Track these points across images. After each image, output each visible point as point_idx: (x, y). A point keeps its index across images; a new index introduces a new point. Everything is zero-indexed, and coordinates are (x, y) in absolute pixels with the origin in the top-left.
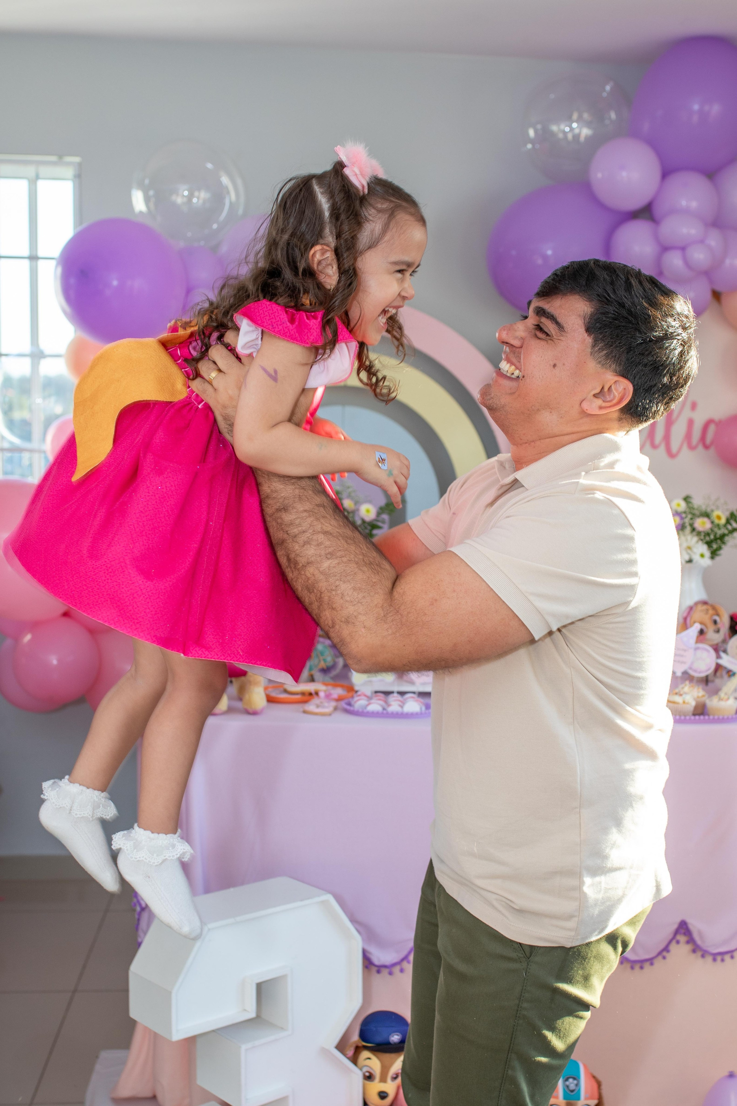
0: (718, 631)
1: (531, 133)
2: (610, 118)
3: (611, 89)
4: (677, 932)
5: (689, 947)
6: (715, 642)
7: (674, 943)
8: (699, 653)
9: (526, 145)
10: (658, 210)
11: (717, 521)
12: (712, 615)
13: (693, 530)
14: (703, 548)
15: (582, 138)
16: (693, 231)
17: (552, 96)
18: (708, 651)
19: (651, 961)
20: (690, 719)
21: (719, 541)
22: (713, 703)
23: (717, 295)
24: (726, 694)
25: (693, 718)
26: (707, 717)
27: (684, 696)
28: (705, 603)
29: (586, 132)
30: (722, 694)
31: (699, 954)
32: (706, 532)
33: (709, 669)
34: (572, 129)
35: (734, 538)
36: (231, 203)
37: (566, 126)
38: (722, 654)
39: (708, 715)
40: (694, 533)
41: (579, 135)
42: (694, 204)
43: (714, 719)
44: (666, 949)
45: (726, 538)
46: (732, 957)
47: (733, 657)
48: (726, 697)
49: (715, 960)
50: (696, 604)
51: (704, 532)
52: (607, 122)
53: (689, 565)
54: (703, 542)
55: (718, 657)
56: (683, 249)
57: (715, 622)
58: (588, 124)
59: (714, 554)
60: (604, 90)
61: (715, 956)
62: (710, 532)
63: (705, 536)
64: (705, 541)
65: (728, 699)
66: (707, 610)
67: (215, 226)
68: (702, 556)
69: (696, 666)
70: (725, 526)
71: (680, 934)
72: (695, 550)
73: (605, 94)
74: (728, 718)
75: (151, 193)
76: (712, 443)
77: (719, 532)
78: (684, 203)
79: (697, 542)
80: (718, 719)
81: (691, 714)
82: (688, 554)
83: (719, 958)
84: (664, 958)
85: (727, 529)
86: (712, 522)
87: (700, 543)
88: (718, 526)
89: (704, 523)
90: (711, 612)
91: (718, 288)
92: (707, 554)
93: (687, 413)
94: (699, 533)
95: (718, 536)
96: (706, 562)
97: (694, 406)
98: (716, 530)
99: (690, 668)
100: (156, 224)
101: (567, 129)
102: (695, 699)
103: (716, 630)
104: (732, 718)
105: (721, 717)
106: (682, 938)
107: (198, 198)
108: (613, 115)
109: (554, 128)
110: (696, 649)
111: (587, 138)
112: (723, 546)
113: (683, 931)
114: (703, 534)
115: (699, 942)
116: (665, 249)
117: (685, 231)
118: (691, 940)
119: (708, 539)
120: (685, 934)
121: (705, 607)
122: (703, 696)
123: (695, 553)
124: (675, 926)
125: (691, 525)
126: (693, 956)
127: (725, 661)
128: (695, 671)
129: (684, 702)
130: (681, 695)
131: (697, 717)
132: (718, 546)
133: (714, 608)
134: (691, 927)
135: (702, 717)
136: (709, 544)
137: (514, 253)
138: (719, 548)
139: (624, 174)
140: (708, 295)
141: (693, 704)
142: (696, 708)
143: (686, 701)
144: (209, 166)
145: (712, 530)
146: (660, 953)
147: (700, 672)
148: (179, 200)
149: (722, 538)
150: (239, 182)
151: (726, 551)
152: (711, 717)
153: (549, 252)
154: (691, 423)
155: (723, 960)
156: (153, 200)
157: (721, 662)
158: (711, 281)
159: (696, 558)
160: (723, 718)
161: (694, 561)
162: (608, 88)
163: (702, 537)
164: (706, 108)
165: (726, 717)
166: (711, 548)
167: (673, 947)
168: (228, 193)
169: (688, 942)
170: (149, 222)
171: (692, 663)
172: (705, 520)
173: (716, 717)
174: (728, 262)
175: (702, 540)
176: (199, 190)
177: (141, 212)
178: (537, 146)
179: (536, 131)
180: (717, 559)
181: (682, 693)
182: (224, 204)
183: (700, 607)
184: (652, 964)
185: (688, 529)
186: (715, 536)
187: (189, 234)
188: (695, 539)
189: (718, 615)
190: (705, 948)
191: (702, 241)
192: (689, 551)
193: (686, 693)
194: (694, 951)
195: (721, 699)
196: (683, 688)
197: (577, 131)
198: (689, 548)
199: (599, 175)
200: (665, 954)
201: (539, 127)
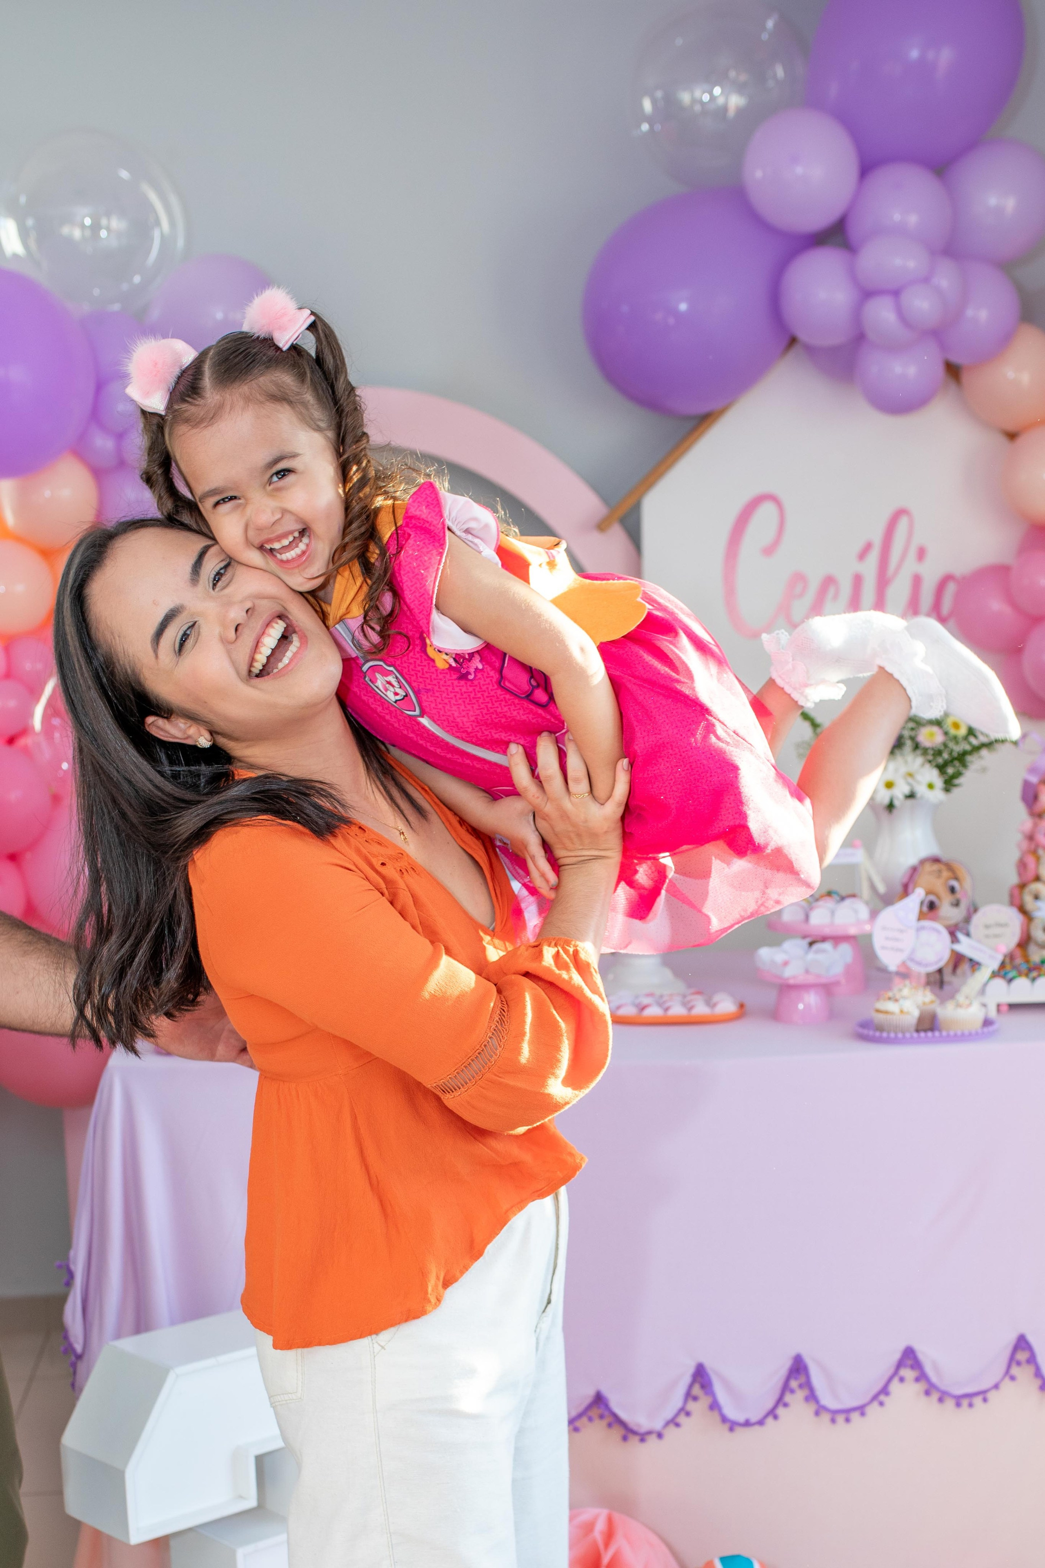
0: (957, 904)
1: (647, 105)
2: (775, 76)
3: (775, 26)
4: (900, 1365)
5: (921, 1387)
6: (952, 922)
7: (896, 1381)
8: (924, 935)
9: (639, 126)
10: (855, 230)
11: (953, 732)
12: (949, 878)
13: (916, 746)
14: (932, 775)
15: (731, 113)
16: (911, 264)
17: (679, 41)
18: (938, 931)
19: (861, 1410)
20: (912, 1037)
21: (957, 763)
22: (947, 1012)
23: (953, 371)
24: (967, 997)
25: (915, 1035)
26: (937, 1034)
27: (901, 1002)
28: (936, 860)
29: (735, 101)
30: (961, 998)
31: (935, 1396)
32: (936, 749)
33: (940, 960)
34: (713, 98)
35: (981, 757)
36: (162, 235)
37: (704, 92)
38: (960, 936)
39: (940, 1030)
40: (919, 752)
41: (725, 109)
42: (913, 219)
43: (948, 1036)
44: (885, 1391)
45: (969, 758)
46: (985, 1400)
47: (979, 941)
48: (967, 1002)
49: (958, 1405)
50: (923, 862)
51: (933, 749)
52: (771, 83)
53: (910, 802)
54: (931, 765)
55: (954, 939)
56: (896, 293)
57: (952, 890)
58: (740, 88)
59: (949, 784)
60: (764, 28)
61: (958, 1400)
62: (942, 748)
63: (934, 755)
64: (934, 764)
65: (970, 1005)
66: (940, 871)
67: (137, 279)
68: (931, 786)
69: (919, 956)
70: (966, 738)
71: (905, 1366)
72: (919, 777)
73: (765, 36)
74: (970, 1034)
75: (30, 222)
76: (951, 614)
77: (958, 749)
78: (897, 217)
79: (923, 765)
80: (956, 1035)
81: (913, 1029)
82: (909, 784)
83: (965, 1402)
84: (881, 1404)
85: (970, 743)
86: (946, 733)
87: (928, 766)
88: (955, 739)
89: (932, 735)
90: (946, 874)
91: (955, 359)
92: (939, 782)
93: (911, 566)
94: (925, 751)
95: (955, 754)
96: (938, 795)
97: (921, 554)
98: (951, 745)
99: (912, 960)
100: (40, 276)
101: (706, 98)
102: (918, 1007)
103: (955, 902)
104: (977, 1034)
105: (959, 1033)
106: (909, 1374)
107: (108, 229)
108: (780, 72)
109: (685, 97)
110: (919, 929)
111: (740, 112)
112: (964, 771)
113: (910, 1362)
114: (931, 752)
115: (934, 1379)
116: (867, 294)
117: (898, 262)
118: (922, 1376)
119: (940, 761)
120: (912, 1367)
121: (936, 867)
122: (932, 1002)
123: (918, 782)
124: (897, 1356)
125: (912, 739)
126: (924, 1399)
127: (965, 946)
128: (919, 964)
129: (902, 1012)
130: (896, 1000)
131: (922, 1034)
132: (956, 770)
133: (949, 867)
134: (921, 1356)
135: (930, 1034)
136: (942, 768)
137: (625, 309)
138: (958, 775)
139: (799, 170)
140: (939, 370)
141: (916, 1013)
142: (921, 1020)
143: (905, 1010)
144: (124, 174)
145: (945, 745)
146: (875, 1397)
147: (926, 965)
148: (77, 233)
149: (961, 758)
150: (174, 200)
151: (969, 778)
152: (944, 1033)
153: (683, 307)
154: (917, 581)
155: (971, 1405)
156: (33, 235)
157: (958, 948)
158: (943, 346)
159: (921, 790)
160: (963, 1035)
161: (918, 795)
162: (770, 24)
163: (930, 757)
164: (931, 55)
165: (966, 1032)
166: (944, 775)
167: (895, 1386)
168: (158, 223)
169: (917, 1380)
170: (29, 271)
171: (913, 951)
172: (935, 729)
173: (952, 1033)
174: (970, 313)
175: (930, 762)
176: (108, 215)
177: (15, 256)
178: (658, 127)
179: (654, 102)
180: (956, 791)
181: (897, 997)
182: (153, 240)
183: (929, 867)
184: (863, 1414)
185: (909, 744)
186: (951, 753)
187: (96, 292)
188: (920, 760)
189: (956, 878)
190: (943, 1387)
191: (926, 280)
192: (910, 780)
193: (905, 998)
194: (927, 1393)
195: (959, 1005)
196: (900, 990)
197: (721, 101)
198: (911, 775)
199: (759, 174)
200: (882, 1398)
201: (659, 94)
